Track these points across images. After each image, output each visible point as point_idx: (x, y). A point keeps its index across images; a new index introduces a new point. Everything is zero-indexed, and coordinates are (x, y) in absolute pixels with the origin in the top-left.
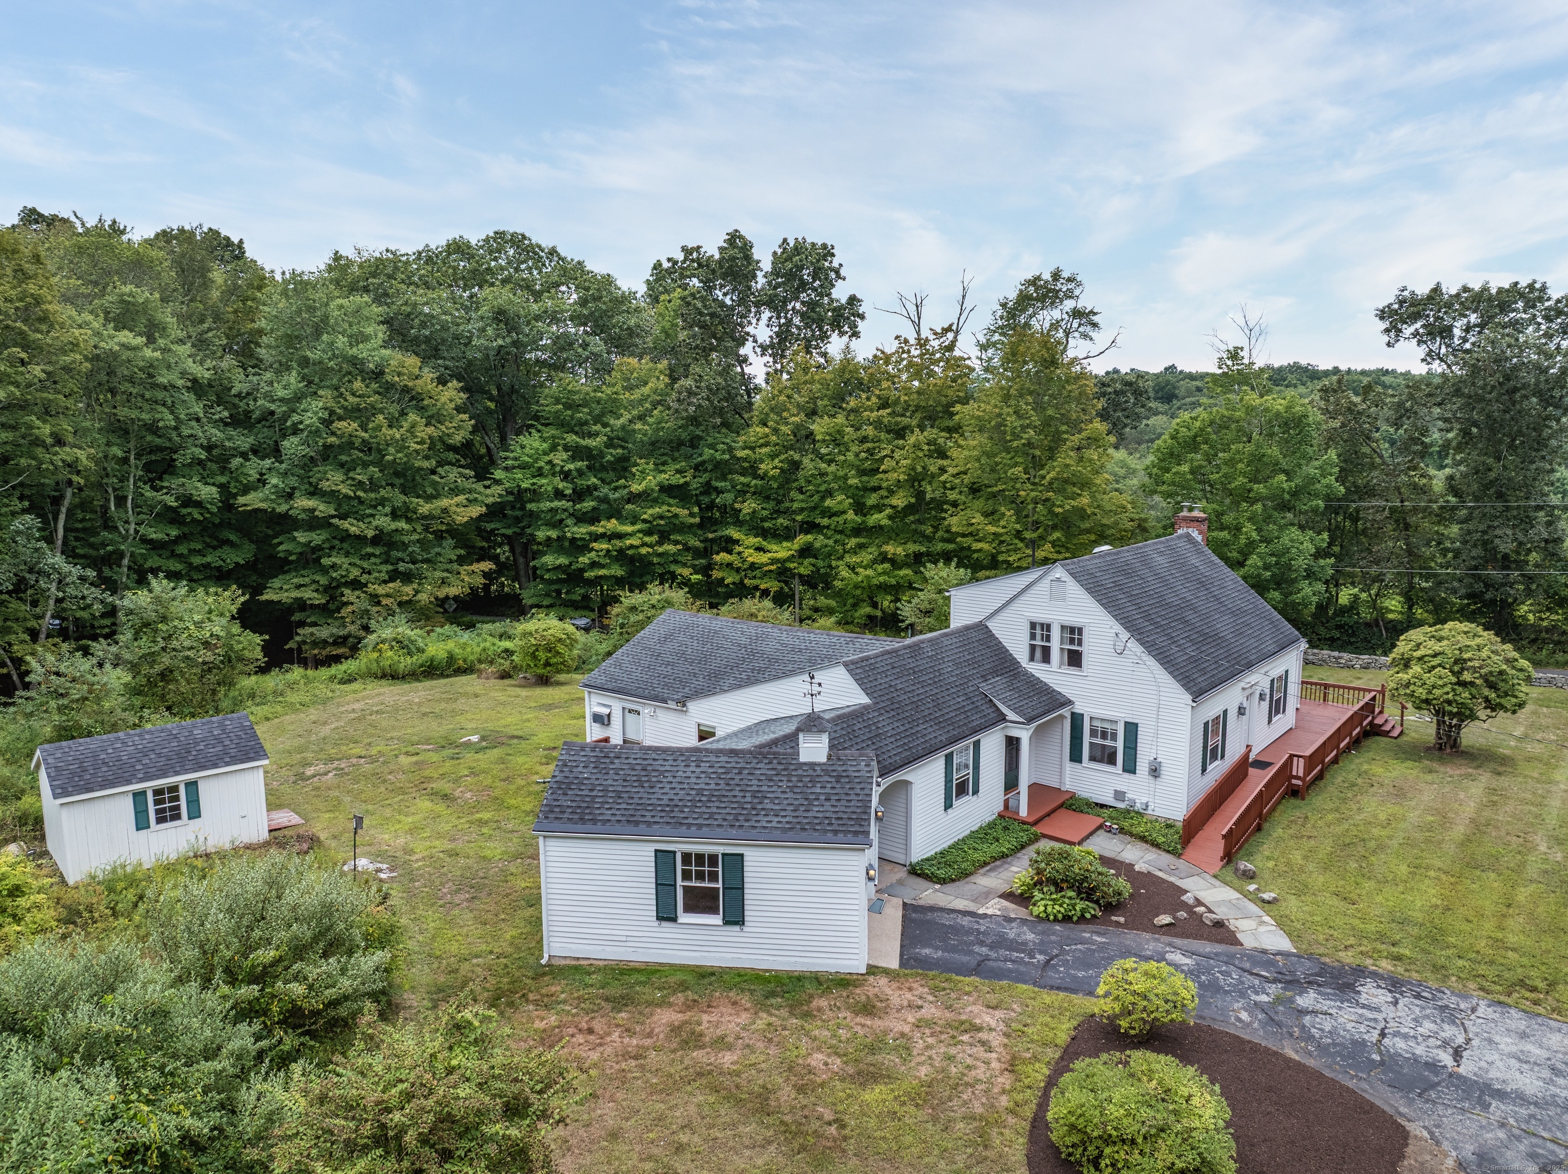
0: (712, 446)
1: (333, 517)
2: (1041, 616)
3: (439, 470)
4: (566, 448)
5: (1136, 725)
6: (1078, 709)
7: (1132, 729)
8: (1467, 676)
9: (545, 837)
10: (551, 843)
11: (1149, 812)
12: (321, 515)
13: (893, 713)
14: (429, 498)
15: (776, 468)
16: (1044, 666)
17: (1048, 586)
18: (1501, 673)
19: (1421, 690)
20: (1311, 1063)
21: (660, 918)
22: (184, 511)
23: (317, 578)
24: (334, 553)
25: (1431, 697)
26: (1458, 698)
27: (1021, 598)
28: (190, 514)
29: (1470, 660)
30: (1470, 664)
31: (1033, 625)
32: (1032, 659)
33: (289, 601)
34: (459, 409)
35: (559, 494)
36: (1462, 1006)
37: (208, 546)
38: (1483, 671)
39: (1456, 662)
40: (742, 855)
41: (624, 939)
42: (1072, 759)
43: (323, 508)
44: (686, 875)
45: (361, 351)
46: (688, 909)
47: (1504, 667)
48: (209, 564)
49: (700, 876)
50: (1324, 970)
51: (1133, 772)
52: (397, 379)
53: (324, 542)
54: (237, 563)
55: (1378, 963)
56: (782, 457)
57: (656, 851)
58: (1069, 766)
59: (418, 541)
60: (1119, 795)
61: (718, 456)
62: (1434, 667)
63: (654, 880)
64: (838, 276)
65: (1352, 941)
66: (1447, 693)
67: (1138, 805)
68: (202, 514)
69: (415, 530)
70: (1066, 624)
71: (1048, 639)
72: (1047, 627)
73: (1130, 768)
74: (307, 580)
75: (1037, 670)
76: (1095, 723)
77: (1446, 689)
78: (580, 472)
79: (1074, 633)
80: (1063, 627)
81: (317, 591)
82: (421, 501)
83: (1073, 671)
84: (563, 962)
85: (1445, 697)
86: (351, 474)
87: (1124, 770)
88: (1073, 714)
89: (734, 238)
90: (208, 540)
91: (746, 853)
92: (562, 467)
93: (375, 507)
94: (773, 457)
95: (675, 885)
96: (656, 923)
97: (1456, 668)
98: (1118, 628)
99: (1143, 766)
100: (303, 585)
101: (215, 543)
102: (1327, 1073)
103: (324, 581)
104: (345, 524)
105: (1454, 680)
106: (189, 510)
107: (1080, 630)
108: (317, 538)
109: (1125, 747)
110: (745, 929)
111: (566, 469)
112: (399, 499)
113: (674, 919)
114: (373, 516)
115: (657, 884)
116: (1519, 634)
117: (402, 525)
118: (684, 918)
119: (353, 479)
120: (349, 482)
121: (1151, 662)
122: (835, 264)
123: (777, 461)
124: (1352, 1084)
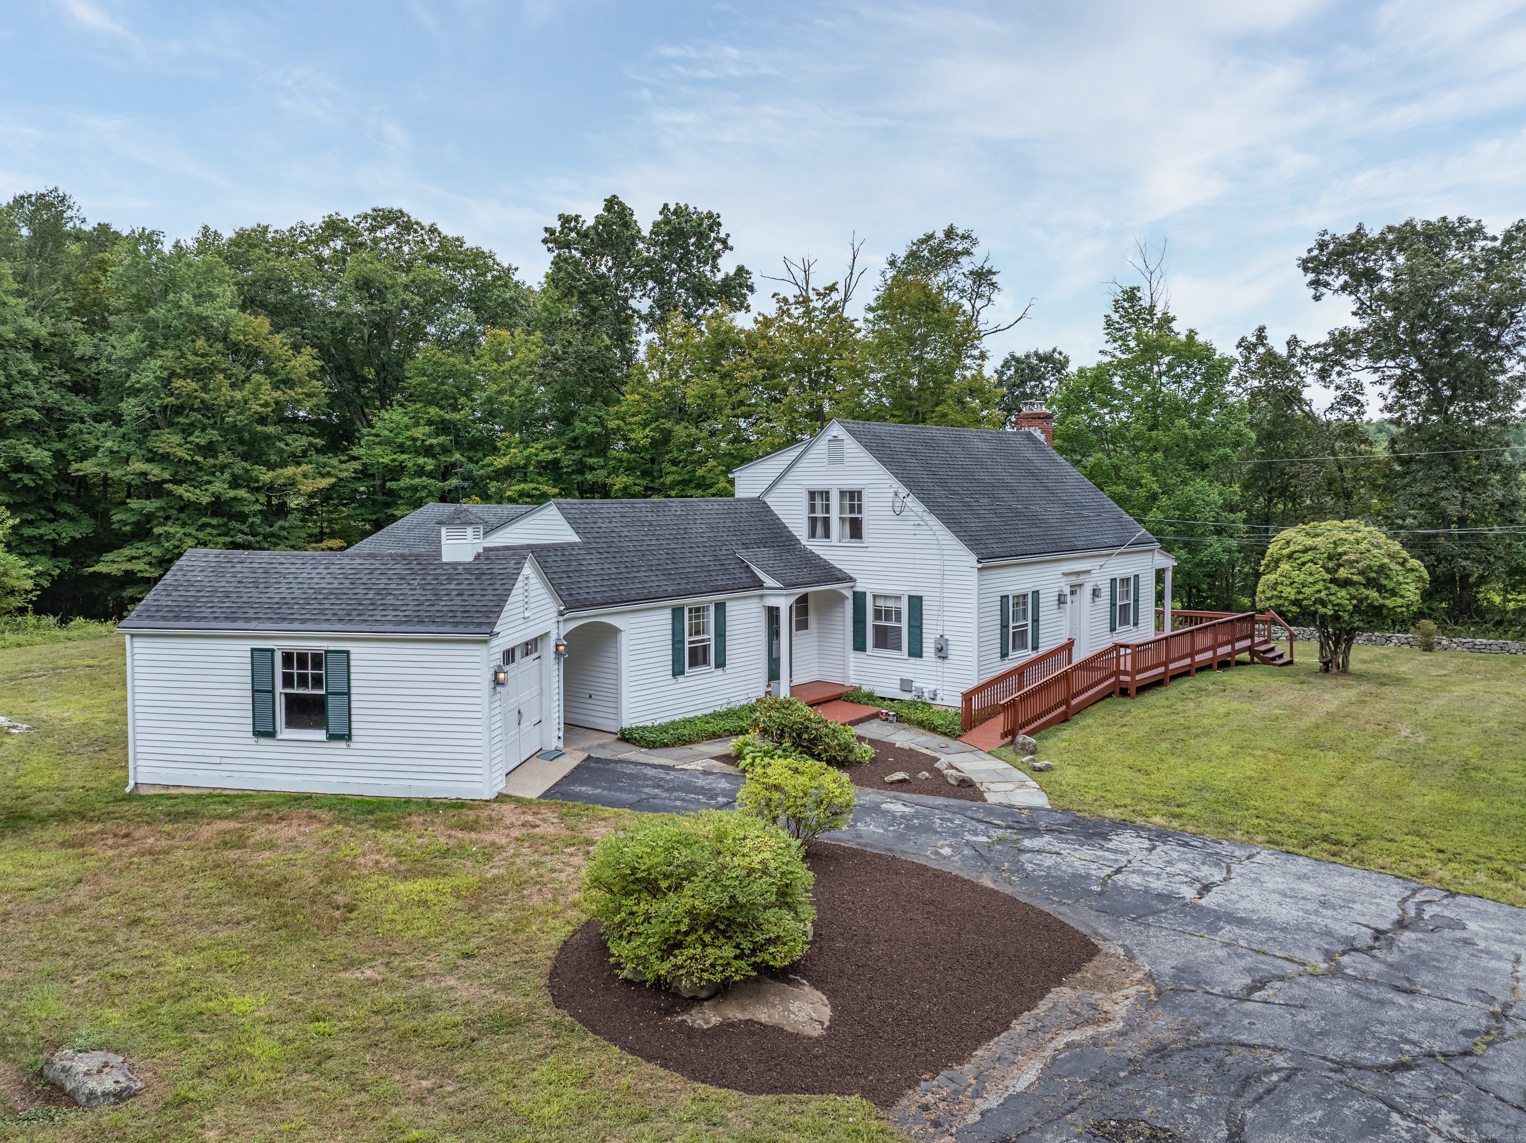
0: (585, 420)
1: (166, 481)
2: (819, 484)
3: (287, 438)
4: (430, 423)
5: (920, 598)
6: (859, 588)
7: (916, 603)
8: (1343, 573)
9: (132, 636)
10: (139, 643)
11: (938, 702)
12: (154, 479)
13: (606, 555)
14: (272, 467)
15: (647, 437)
16: (825, 542)
17: (826, 447)
18: (1382, 567)
19: (1289, 589)
20: (1007, 890)
21: (257, 734)
22: (14, 476)
23: (150, 549)
24: (170, 523)
25: (1301, 597)
26: (1333, 598)
27: (799, 465)
28: (20, 479)
29: (1345, 553)
30: (1345, 558)
31: (812, 495)
32: (813, 534)
33: (119, 574)
34: (312, 375)
35: (420, 472)
36: (1237, 853)
37: (44, 518)
38: (1360, 565)
39: (1330, 558)
40: (348, 653)
41: (217, 760)
42: (856, 649)
43: (156, 472)
44: (288, 681)
45: (206, 309)
46: (291, 723)
47: (1386, 560)
48: (42, 536)
49: (303, 681)
50: (1075, 822)
51: (920, 656)
52: (241, 338)
53: (158, 509)
54: (73, 538)
55: (1150, 820)
56: (653, 426)
57: (253, 650)
58: (853, 657)
59: (260, 511)
60: (906, 685)
61: (590, 429)
62: (1304, 564)
63: (250, 687)
64: (726, 246)
65: (1128, 801)
66: (1320, 591)
67: (926, 695)
68: (33, 480)
69: (257, 500)
70: (845, 488)
71: (827, 509)
72: (826, 495)
73: (916, 651)
74: (141, 552)
75: (818, 547)
76: (881, 603)
77: (1320, 586)
78: (445, 450)
79: (853, 497)
80: (842, 493)
81: (150, 564)
82: (264, 469)
83: (855, 543)
84: (152, 792)
85: (1317, 596)
86: (190, 439)
87: (910, 655)
88: (855, 593)
89: (612, 203)
90: (43, 512)
91: (352, 650)
92: (423, 441)
93: (213, 474)
94: (645, 425)
95: (272, 692)
96: (253, 741)
97: (1330, 565)
98: (897, 485)
99: (929, 647)
100: (138, 558)
101: (51, 516)
102: (1022, 899)
103: (156, 552)
104: (180, 490)
105: (1328, 576)
106: (20, 475)
107: (860, 493)
108: (151, 505)
109: (910, 626)
110: (352, 745)
111: (427, 443)
112: (239, 466)
113: (271, 734)
114: (209, 482)
115: (254, 691)
116: (1483, 617)
117: (242, 493)
118: (285, 733)
119: (191, 443)
120: (188, 446)
121: (934, 522)
122: (722, 235)
123: (648, 429)
124: (1046, 908)
